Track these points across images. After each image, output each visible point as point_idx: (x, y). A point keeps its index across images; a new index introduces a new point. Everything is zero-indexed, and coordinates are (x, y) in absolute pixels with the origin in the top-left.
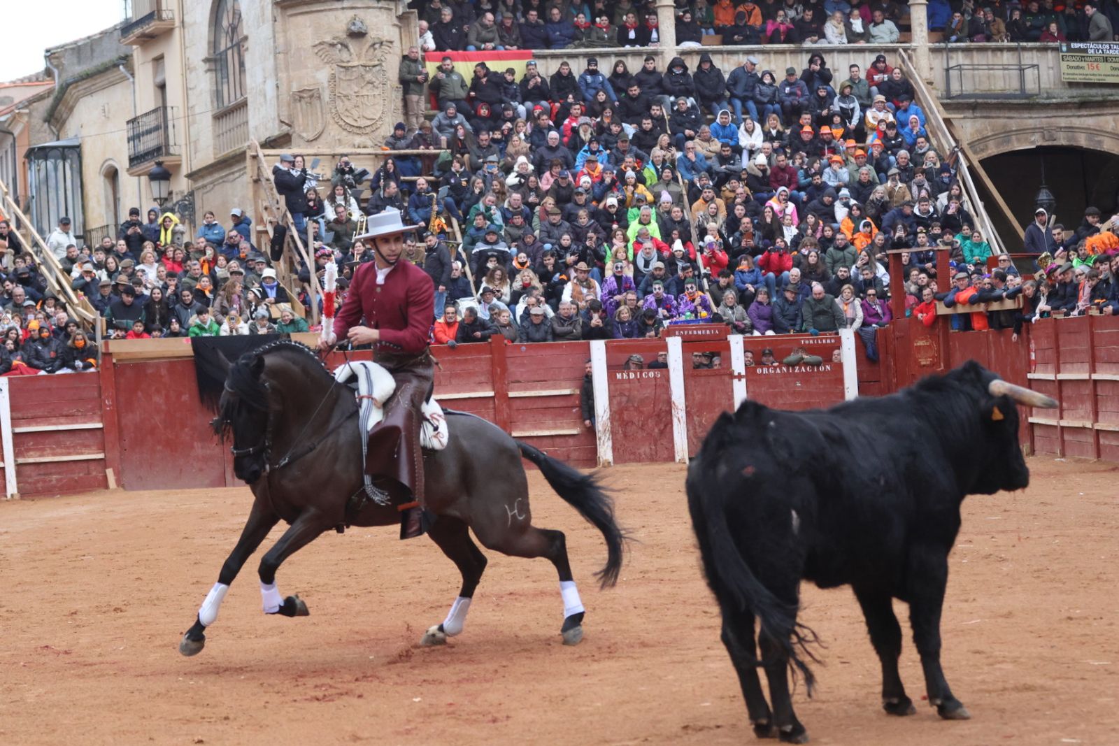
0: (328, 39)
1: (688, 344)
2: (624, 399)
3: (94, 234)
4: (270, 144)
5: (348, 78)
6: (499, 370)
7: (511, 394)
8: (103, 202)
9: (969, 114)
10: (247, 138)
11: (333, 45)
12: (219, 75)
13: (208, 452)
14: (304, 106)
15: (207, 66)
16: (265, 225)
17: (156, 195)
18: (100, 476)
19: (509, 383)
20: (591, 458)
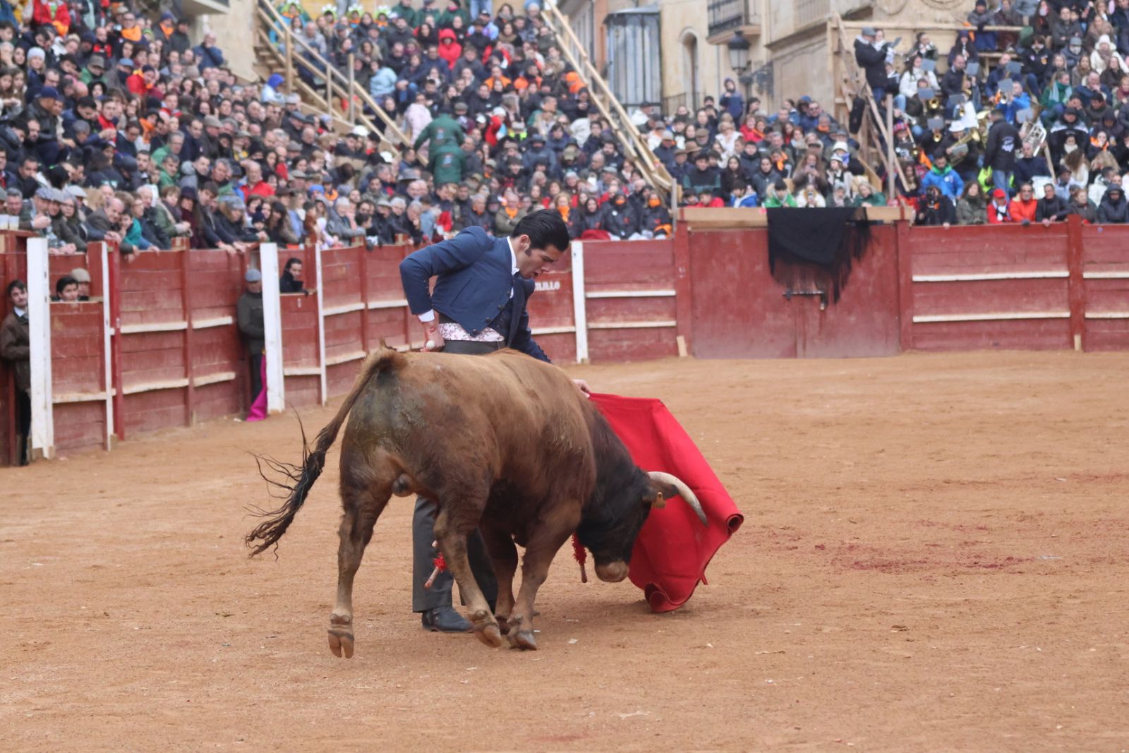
3: (671, 102)
4: (851, 16)
7: (1086, 275)
8: (681, 69)
10: (826, 8)
13: (780, 323)
16: (844, 98)
17: (735, 64)
18: (671, 343)
19: (1083, 265)
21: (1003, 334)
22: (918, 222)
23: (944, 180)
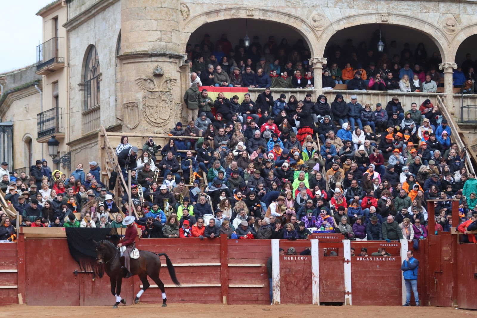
0: (143, 77)
1: (322, 243)
2: (288, 270)
4: (111, 129)
5: (152, 97)
6: (224, 252)
7: (229, 265)
8: (23, 155)
9: (472, 131)
10: (99, 126)
11: (145, 80)
12: (86, 93)
13: (71, 287)
14: (129, 111)
15: (80, 88)
16: (107, 172)
17: (52, 154)
18: (15, 297)
19: (228, 259)
20: (269, 300)
21: (187, 295)
22: (144, 236)
23: (157, 216)
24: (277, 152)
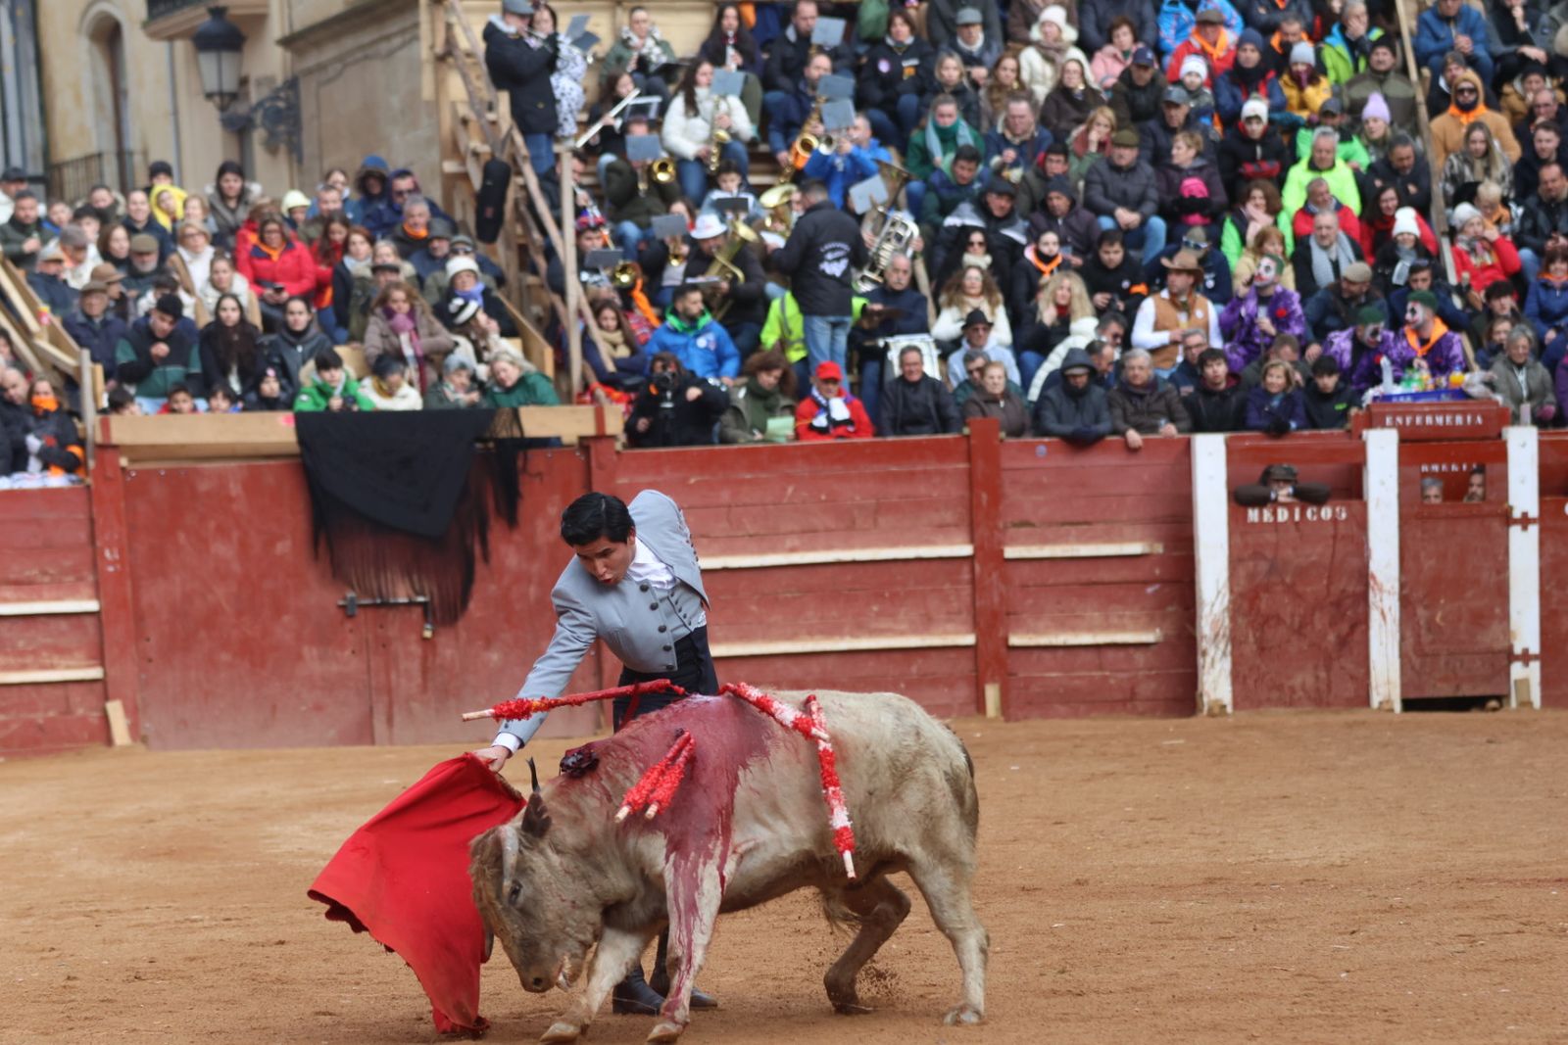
1: (1413, 446)
2: (1263, 566)
3: (69, 174)
6: (984, 497)
7: (1010, 552)
8: (88, 97)
13: (335, 668)
16: (463, 161)
17: (212, 85)
18: (94, 717)
19: (1006, 527)
20: (1184, 697)
23: (695, 345)
24: (1209, 48)
